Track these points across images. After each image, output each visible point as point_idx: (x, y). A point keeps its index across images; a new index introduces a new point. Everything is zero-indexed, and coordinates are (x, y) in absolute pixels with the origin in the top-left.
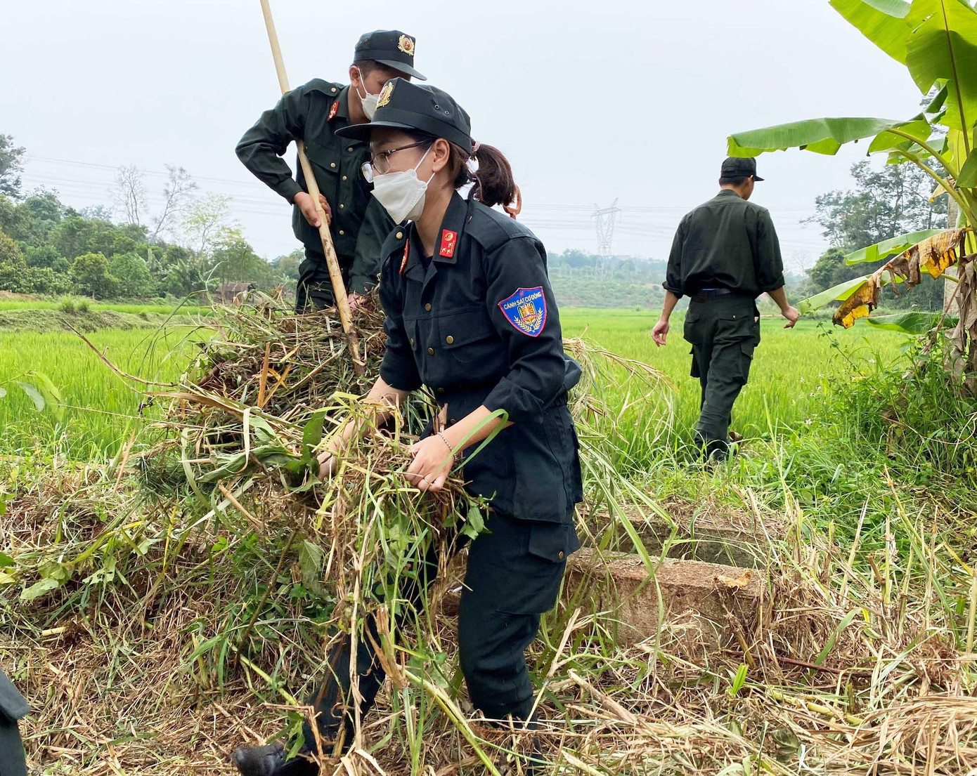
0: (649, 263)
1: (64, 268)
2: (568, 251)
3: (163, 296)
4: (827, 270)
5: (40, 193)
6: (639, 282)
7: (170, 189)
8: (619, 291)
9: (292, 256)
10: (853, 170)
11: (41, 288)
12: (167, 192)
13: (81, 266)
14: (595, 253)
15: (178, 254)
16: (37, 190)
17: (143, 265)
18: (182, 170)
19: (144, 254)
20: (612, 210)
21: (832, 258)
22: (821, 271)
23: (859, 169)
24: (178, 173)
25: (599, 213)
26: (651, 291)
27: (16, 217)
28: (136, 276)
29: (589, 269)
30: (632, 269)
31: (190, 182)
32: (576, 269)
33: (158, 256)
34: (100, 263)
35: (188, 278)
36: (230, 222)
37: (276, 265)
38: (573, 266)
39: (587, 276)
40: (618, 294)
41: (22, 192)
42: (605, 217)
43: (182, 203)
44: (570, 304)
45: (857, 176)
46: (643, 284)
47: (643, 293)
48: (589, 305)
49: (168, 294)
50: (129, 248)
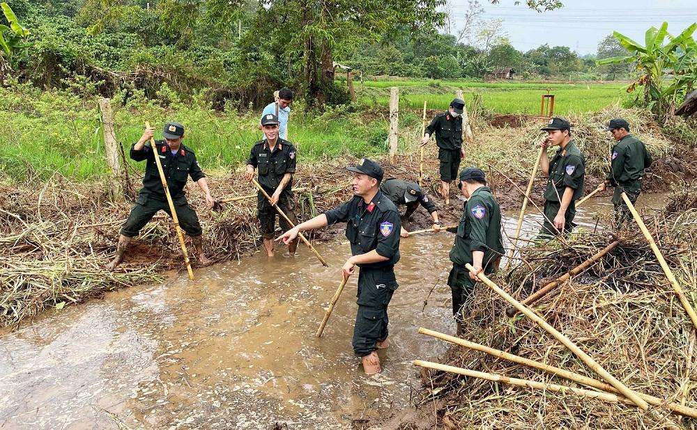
1: (417, 64)
3: (464, 77)
7: (469, 13)
9: (539, 50)
11: (409, 75)
12: (467, 15)
13: (427, 63)
15: (473, 53)
17: (456, 60)
18: (476, 2)
19: (455, 54)
24: (474, 4)
28: (452, 67)
31: (481, 8)
33: (462, 55)
35: (478, 67)
36: (502, 34)
37: (528, 56)
43: (475, 21)
49: (467, 76)
50: (447, 51)
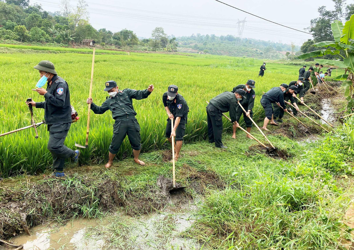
0: (258, 41)
2: (228, 35)
4: (306, 47)
5: (36, 5)
6: (251, 48)
8: (243, 51)
10: (319, 9)
14: (237, 36)
16: (35, 4)
20: (244, 21)
21: (309, 43)
22: (304, 47)
23: (321, 9)
25: (239, 22)
26: (254, 51)
27: (9, 12)
29: (235, 42)
30: (250, 43)
32: (230, 42)
34: (23, 29)
35: (64, 37)
38: (229, 41)
39: (234, 45)
40: (243, 52)
41: (30, 4)
42: (241, 24)
44: (225, 54)
45: (320, 12)
46: (252, 49)
47: (251, 52)
48: (231, 55)
49: (54, 42)
